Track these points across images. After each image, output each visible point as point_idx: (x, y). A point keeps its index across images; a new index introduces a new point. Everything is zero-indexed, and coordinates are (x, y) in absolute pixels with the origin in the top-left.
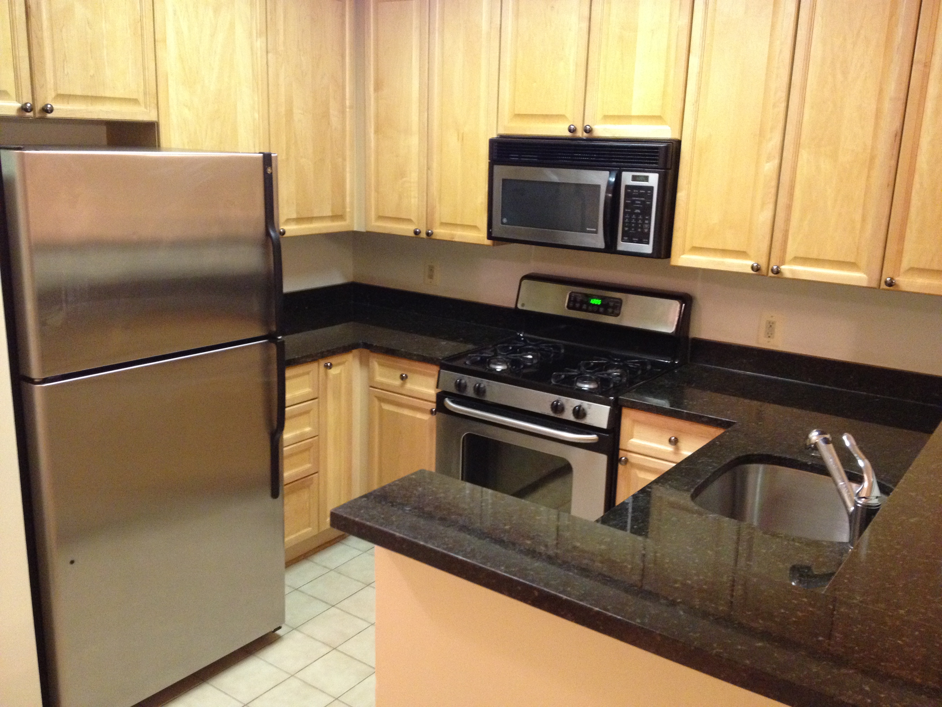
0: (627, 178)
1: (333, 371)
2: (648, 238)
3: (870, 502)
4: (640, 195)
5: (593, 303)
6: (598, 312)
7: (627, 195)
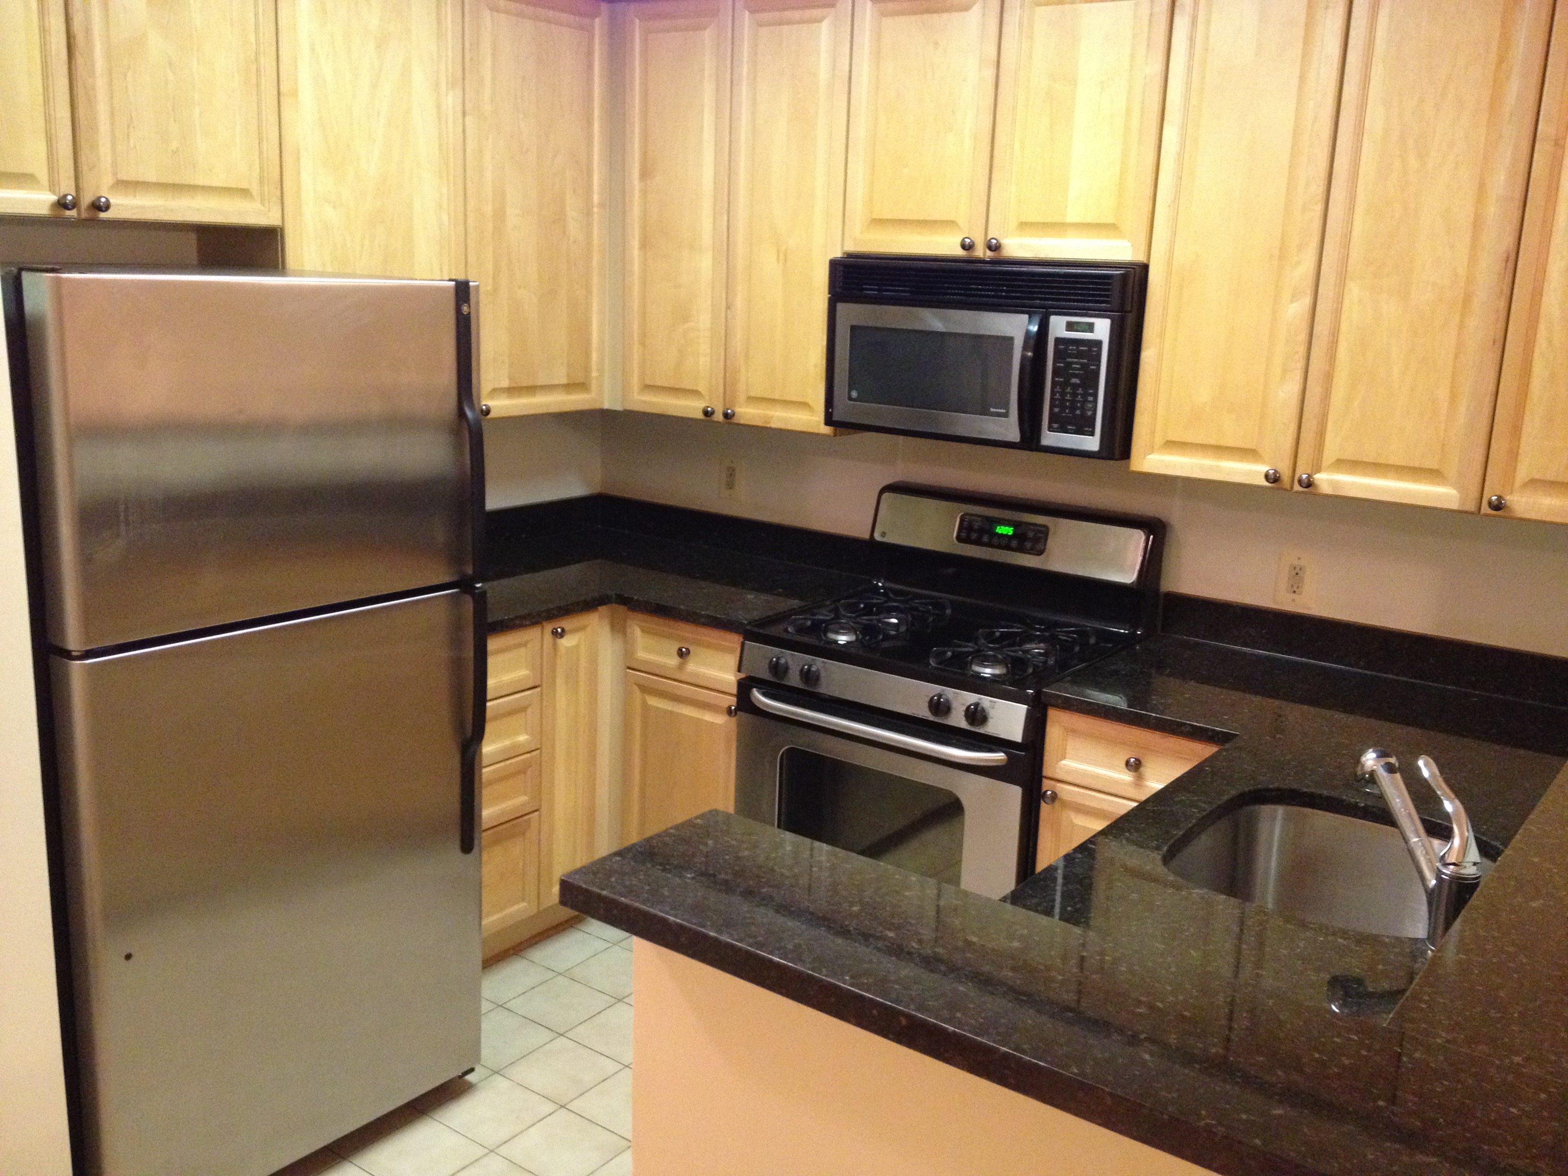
0: (1058, 326)
1: (566, 642)
2: (1093, 426)
3: (1462, 871)
4: (1080, 355)
5: (1000, 532)
6: (1008, 548)
7: (1058, 355)
